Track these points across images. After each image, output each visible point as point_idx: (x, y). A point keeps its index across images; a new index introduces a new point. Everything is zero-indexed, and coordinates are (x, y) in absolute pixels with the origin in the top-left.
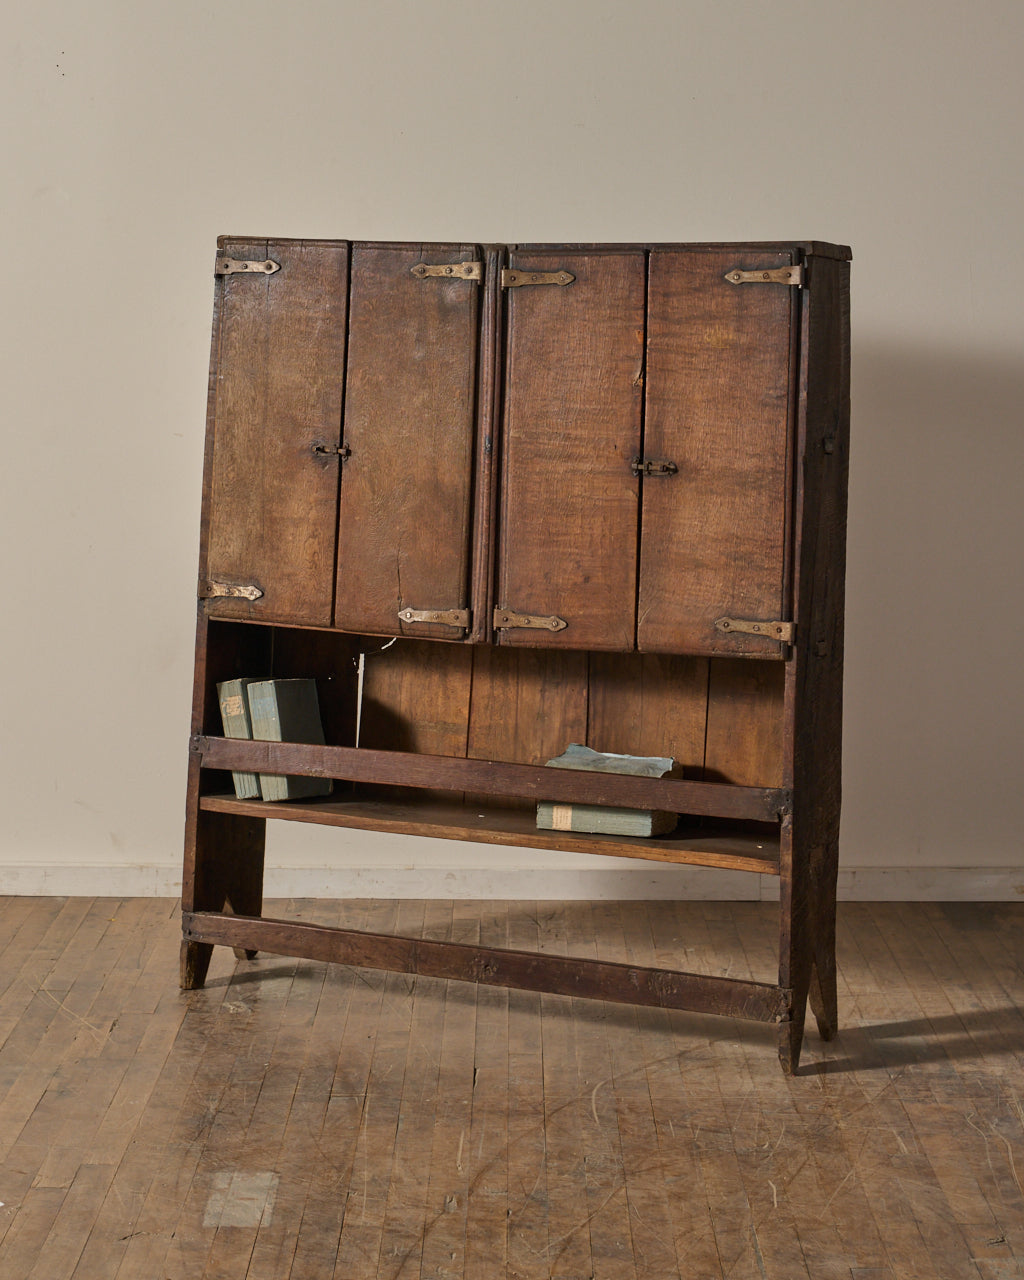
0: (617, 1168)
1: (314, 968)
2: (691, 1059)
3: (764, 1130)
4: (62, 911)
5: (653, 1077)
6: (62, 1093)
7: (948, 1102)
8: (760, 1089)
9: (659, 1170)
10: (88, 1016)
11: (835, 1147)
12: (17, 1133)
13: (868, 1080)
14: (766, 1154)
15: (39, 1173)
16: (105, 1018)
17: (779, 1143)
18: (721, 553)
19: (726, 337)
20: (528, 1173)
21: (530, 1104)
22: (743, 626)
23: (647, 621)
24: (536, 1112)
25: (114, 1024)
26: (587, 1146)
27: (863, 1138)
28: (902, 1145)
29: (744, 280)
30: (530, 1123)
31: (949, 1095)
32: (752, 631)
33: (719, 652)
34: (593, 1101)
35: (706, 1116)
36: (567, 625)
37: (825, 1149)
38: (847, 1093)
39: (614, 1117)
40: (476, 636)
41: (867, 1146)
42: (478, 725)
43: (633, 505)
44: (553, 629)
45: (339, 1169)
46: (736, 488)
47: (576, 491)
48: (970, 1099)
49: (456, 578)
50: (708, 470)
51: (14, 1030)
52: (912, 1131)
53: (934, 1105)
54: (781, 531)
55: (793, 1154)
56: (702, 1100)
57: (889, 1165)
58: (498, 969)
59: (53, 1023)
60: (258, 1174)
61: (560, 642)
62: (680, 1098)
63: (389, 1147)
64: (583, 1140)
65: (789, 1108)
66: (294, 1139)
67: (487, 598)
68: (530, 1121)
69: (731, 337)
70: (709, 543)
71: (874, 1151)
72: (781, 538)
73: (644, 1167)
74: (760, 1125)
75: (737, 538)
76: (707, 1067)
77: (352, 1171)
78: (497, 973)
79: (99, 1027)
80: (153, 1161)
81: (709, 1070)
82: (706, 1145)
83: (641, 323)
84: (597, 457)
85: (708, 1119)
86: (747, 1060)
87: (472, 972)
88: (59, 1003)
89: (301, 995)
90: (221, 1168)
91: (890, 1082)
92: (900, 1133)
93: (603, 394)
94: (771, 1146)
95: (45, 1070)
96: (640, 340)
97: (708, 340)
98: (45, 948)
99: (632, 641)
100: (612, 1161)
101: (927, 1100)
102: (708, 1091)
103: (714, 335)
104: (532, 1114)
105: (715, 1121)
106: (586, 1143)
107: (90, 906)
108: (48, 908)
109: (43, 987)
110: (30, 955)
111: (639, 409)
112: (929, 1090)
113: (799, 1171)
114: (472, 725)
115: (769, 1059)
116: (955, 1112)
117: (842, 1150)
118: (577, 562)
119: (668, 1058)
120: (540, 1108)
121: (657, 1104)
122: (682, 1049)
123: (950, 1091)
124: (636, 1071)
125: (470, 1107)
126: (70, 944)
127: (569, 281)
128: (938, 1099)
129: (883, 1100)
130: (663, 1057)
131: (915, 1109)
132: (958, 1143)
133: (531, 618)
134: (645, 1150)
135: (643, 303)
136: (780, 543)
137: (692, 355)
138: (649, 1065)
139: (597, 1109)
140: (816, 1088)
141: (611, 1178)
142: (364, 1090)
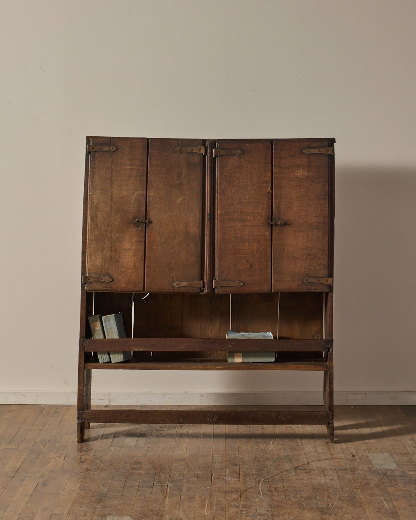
0: (270, 514)
1: (146, 433)
2: (299, 469)
3: (330, 499)
4: (44, 410)
5: (284, 477)
6: (45, 484)
7: (404, 487)
8: (328, 481)
9: (287, 515)
10: (55, 453)
11: (358, 505)
12: (26, 501)
13: (372, 478)
14: (330, 508)
15: (35, 517)
16: (62, 454)
17: (335, 503)
18: (304, 254)
19: (304, 173)
20: (234, 516)
21: (235, 488)
22: (314, 280)
23: (276, 281)
24: (237, 492)
25: (65, 456)
26: (258, 505)
27: (370, 502)
28: (386, 504)
29: (311, 152)
30: (235, 496)
31: (405, 484)
32: (317, 282)
33: (304, 290)
34: (260, 487)
35: (306, 493)
36: (244, 284)
37: (355, 506)
38: (363, 483)
39: (268, 493)
40: (206, 291)
41: (371, 504)
43: (269, 237)
44: (238, 286)
45: (157, 515)
46: (309, 229)
47: (246, 233)
48: (413, 485)
49: (197, 268)
50: (298, 223)
51: (25, 459)
52: (389, 498)
53: (398, 488)
54: (327, 245)
55: (341, 508)
56: (304, 486)
57: (380, 512)
58: (218, 418)
59: (41, 456)
60: (124, 517)
61: (240, 291)
62: (295, 485)
63: (177, 506)
64: (256, 503)
65: (340, 489)
66: (139, 503)
67: (210, 275)
68: (235, 495)
69: (306, 173)
70: (299, 250)
71: (374, 507)
72: (327, 247)
73: (281, 513)
74: (328, 496)
75: (310, 248)
76: (306, 473)
77: (162, 515)
79: (59, 457)
80: (81, 512)
81: (307, 474)
82: (306, 505)
83: (271, 169)
84: (254, 220)
85: (307, 494)
86: (323, 470)
88: (43, 448)
89: (142, 444)
90: (109, 514)
91: (380, 479)
92: (385, 499)
93: (256, 196)
94: (332, 505)
95: (38, 475)
96: (270, 176)
97: (297, 175)
98: (37, 426)
99: (270, 289)
100: (268, 511)
101: (396, 486)
102: (306, 483)
103: (300, 173)
104: (236, 492)
105: (310, 495)
106: (257, 504)
107: (56, 408)
108: (38, 409)
109: (37, 441)
110: (31, 428)
111: (270, 201)
112: (396, 482)
113: (344, 515)
115: (331, 469)
116: (407, 491)
117: (361, 506)
118: (247, 260)
119: (290, 469)
120: (239, 490)
121: (286, 488)
122: (296, 465)
123: (405, 482)
124: (277, 475)
125: (210, 489)
126: (47, 424)
127: (241, 153)
128: (400, 486)
129: (378, 486)
130: (288, 469)
131: (391, 490)
132: (408, 503)
133: (229, 282)
134: (281, 507)
135: (271, 161)
136: (327, 249)
137: (291, 181)
138: (283, 472)
139: (261, 490)
140: (350, 481)
141: (267, 518)
142: (167, 483)
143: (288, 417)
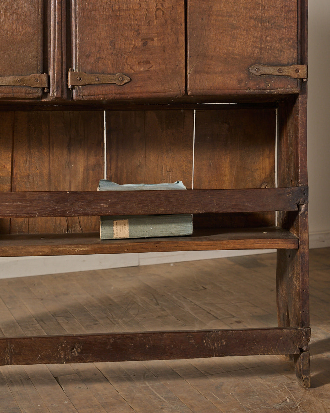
18: (251, 18)
22: (270, 70)
23: (196, 72)
32: (277, 73)
33: (252, 91)
36: (131, 80)
40: (53, 94)
42: (19, 176)
44: (118, 84)
49: (36, 48)
58: (82, 350)
61: (124, 93)
67: (62, 63)
70: (241, 10)
75: (262, 6)
78: (81, 353)
87: (60, 355)
99: (184, 88)
114: (14, 176)
118: (137, 31)
133: (101, 76)
143: (222, 342)
